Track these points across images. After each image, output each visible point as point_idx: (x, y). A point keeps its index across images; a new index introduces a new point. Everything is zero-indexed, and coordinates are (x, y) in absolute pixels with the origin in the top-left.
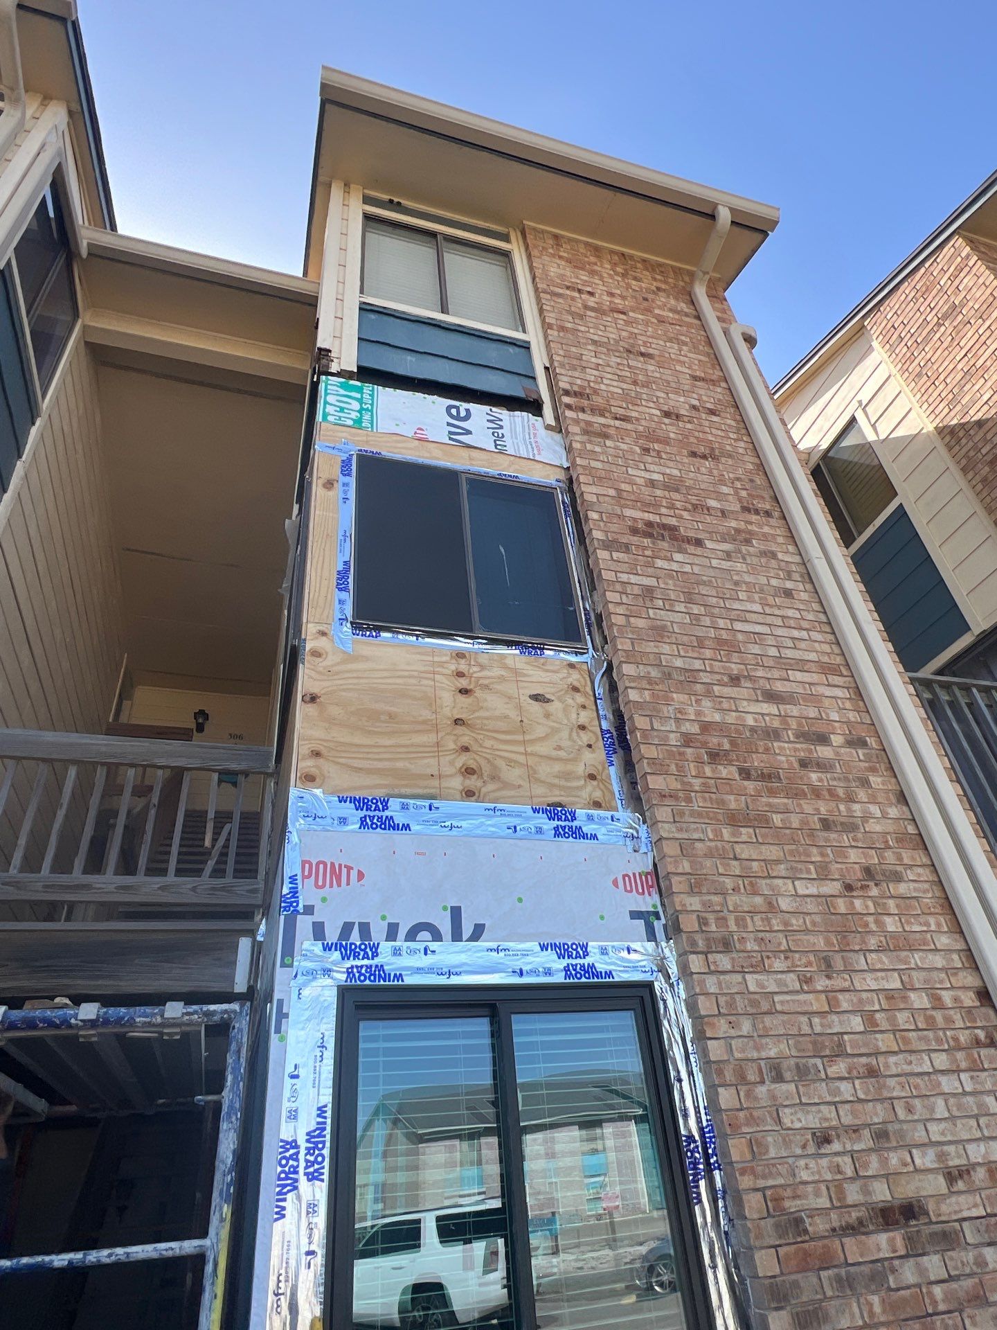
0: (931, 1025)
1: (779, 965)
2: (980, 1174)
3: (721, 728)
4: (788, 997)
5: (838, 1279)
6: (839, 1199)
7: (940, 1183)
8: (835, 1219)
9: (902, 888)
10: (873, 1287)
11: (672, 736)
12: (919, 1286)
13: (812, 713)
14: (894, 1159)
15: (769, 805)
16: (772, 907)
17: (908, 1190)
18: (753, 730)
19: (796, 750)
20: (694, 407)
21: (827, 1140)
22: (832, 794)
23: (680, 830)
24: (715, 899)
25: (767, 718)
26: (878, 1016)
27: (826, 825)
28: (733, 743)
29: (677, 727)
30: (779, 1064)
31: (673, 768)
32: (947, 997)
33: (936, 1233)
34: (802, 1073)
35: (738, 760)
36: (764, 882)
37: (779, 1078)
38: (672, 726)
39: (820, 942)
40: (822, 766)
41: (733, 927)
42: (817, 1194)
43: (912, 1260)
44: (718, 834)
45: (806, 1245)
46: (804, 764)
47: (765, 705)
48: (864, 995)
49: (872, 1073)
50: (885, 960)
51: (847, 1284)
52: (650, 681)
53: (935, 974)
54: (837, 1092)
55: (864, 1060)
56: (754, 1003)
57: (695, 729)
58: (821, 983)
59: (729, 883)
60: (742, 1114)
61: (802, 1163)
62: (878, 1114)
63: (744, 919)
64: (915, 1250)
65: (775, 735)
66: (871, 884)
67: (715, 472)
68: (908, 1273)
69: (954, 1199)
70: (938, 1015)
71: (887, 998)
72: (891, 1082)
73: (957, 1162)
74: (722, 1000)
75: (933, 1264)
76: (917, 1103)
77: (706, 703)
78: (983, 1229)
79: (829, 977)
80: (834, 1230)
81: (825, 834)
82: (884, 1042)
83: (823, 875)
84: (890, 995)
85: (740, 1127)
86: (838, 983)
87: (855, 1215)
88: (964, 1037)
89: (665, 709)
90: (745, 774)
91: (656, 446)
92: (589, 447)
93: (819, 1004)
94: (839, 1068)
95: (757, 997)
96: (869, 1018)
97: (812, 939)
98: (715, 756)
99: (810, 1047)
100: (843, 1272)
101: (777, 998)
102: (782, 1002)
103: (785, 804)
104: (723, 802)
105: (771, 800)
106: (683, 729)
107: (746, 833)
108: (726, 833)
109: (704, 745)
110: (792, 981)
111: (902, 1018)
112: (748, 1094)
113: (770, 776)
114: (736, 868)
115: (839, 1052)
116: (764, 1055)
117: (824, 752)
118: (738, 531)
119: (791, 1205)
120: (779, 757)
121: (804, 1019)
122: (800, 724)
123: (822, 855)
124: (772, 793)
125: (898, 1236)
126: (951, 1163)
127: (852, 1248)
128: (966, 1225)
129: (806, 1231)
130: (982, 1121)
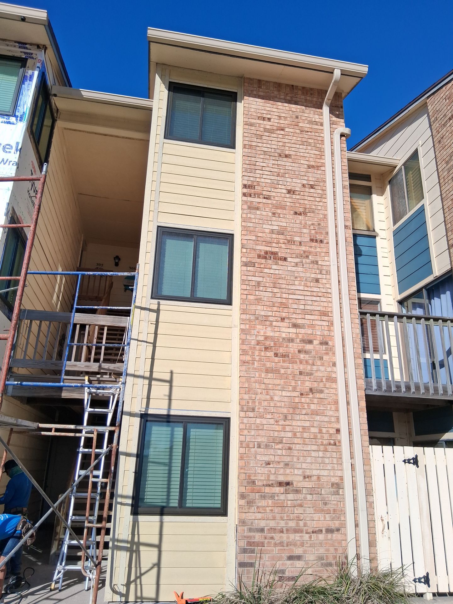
0: (315, 438)
1: (269, 416)
2: (314, 478)
3: (272, 338)
4: (269, 426)
5: (261, 496)
6: (268, 478)
7: (301, 478)
8: (265, 483)
9: (322, 396)
10: (271, 499)
11: (253, 341)
12: (284, 500)
13: (310, 331)
14: (288, 471)
15: (282, 366)
16: (272, 399)
17: (289, 479)
18: (284, 339)
19: (298, 346)
20: (304, 185)
21: (269, 464)
22: (307, 362)
23: (247, 374)
24: (254, 396)
25: (291, 334)
26: (297, 433)
27: (301, 373)
28: (275, 344)
29: (256, 338)
30: (260, 444)
31: (250, 353)
32: (324, 430)
33: (294, 490)
34: (267, 446)
35: (275, 350)
36: (271, 391)
37: (259, 447)
38: (254, 337)
39: (285, 410)
40: (306, 352)
41: (257, 404)
42: (262, 476)
43: (284, 495)
44: (260, 375)
45: (255, 487)
46: (299, 351)
47: (291, 329)
48: (295, 427)
49: (290, 449)
50: (306, 417)
51: (264, 497)
52: (250, 320)
53: (323, 423)
54: (277, 452)
55: (288, 445)
56: (258, 427)
57: (262, 338)
58: (281, 422)
59: (259, 391)
60: (245, 455)
61: (259, 468)
62: (287, 459)
63: (261, 402)
64: (286, 492)
65: (291, 340)
66: (311, 393)
67: (303, 222)
68: (282, 497)
69: (303, 483)
70: (319, 436)
71: (303, 429)
72: (295, 452)
73: (308, 474)
74: (247, 425)
75: (291, 496)
76: (302, 458)
77: (269, 329)
78: (309, 490)
79: (284, 421)
80: (264, 485)
81: (299, 376)
82: (296, 441)
83: (294, 390)
84: (304, 428)
85: (243, 458)
86: (287, 423)
87: (271, 482)
88: (325, 442)
89: (253, 331)
90: (276, 355)
91: (279, 211)
92: (249, 215)
93: (280, 428)
94: (280, 446)
95: (259, 425)
96: (295, 434)
97: (283, 409)
98: (266, 349)
99: (272, 440)
100: (263, 494)
101: (265, 426)
102: (267, 427)
103: (288, 366)
104: (265, 365)
105: (283, 364)
106: (258, 339)
107: (270, 375)
108: (263, 375)
109: (264, 344)
110: (272, 421)
111: (305, 435)
112: (248, 450)
113: (285, 356)
114: (263, 386)
115: (281, 442)
116: (256, 441)
117: (308, 347)
118: (304, 252)
119: (253, 478)
120: (291, 349)
121: (272, 432)
122: (303, 336)
123: (295, 383)
124: (284, 361)
125: (282, 489)
126: (306, 474)
127: (267, 490)
128: (304, 489)
129: (255, 484)
130: (321, 465)
